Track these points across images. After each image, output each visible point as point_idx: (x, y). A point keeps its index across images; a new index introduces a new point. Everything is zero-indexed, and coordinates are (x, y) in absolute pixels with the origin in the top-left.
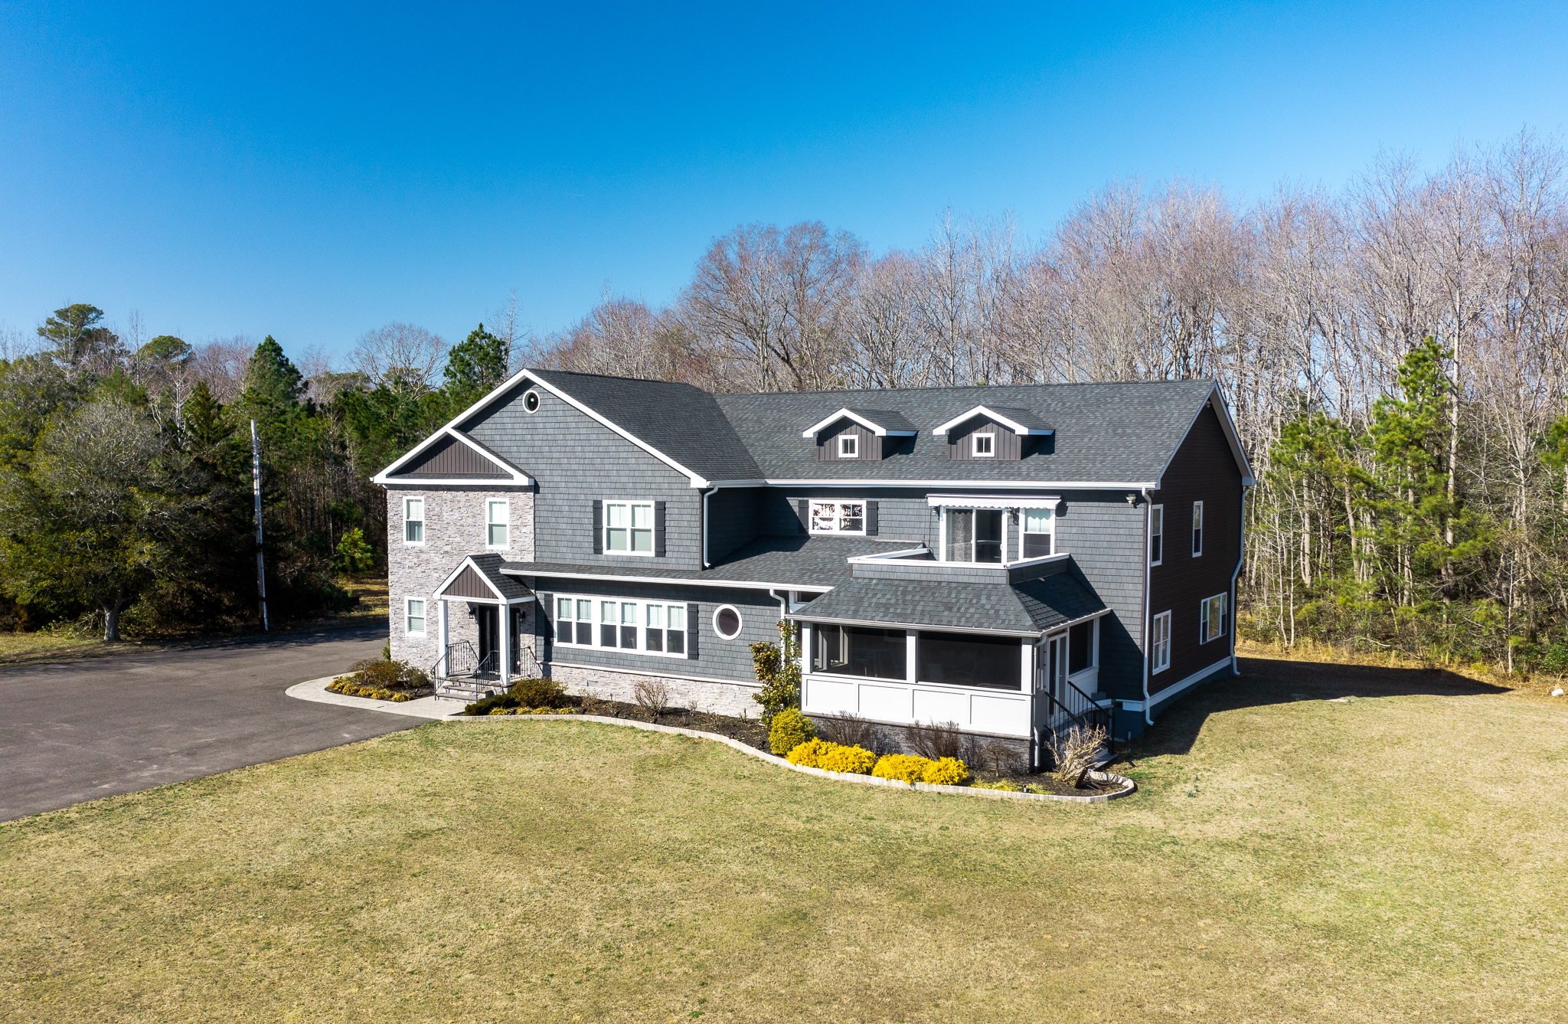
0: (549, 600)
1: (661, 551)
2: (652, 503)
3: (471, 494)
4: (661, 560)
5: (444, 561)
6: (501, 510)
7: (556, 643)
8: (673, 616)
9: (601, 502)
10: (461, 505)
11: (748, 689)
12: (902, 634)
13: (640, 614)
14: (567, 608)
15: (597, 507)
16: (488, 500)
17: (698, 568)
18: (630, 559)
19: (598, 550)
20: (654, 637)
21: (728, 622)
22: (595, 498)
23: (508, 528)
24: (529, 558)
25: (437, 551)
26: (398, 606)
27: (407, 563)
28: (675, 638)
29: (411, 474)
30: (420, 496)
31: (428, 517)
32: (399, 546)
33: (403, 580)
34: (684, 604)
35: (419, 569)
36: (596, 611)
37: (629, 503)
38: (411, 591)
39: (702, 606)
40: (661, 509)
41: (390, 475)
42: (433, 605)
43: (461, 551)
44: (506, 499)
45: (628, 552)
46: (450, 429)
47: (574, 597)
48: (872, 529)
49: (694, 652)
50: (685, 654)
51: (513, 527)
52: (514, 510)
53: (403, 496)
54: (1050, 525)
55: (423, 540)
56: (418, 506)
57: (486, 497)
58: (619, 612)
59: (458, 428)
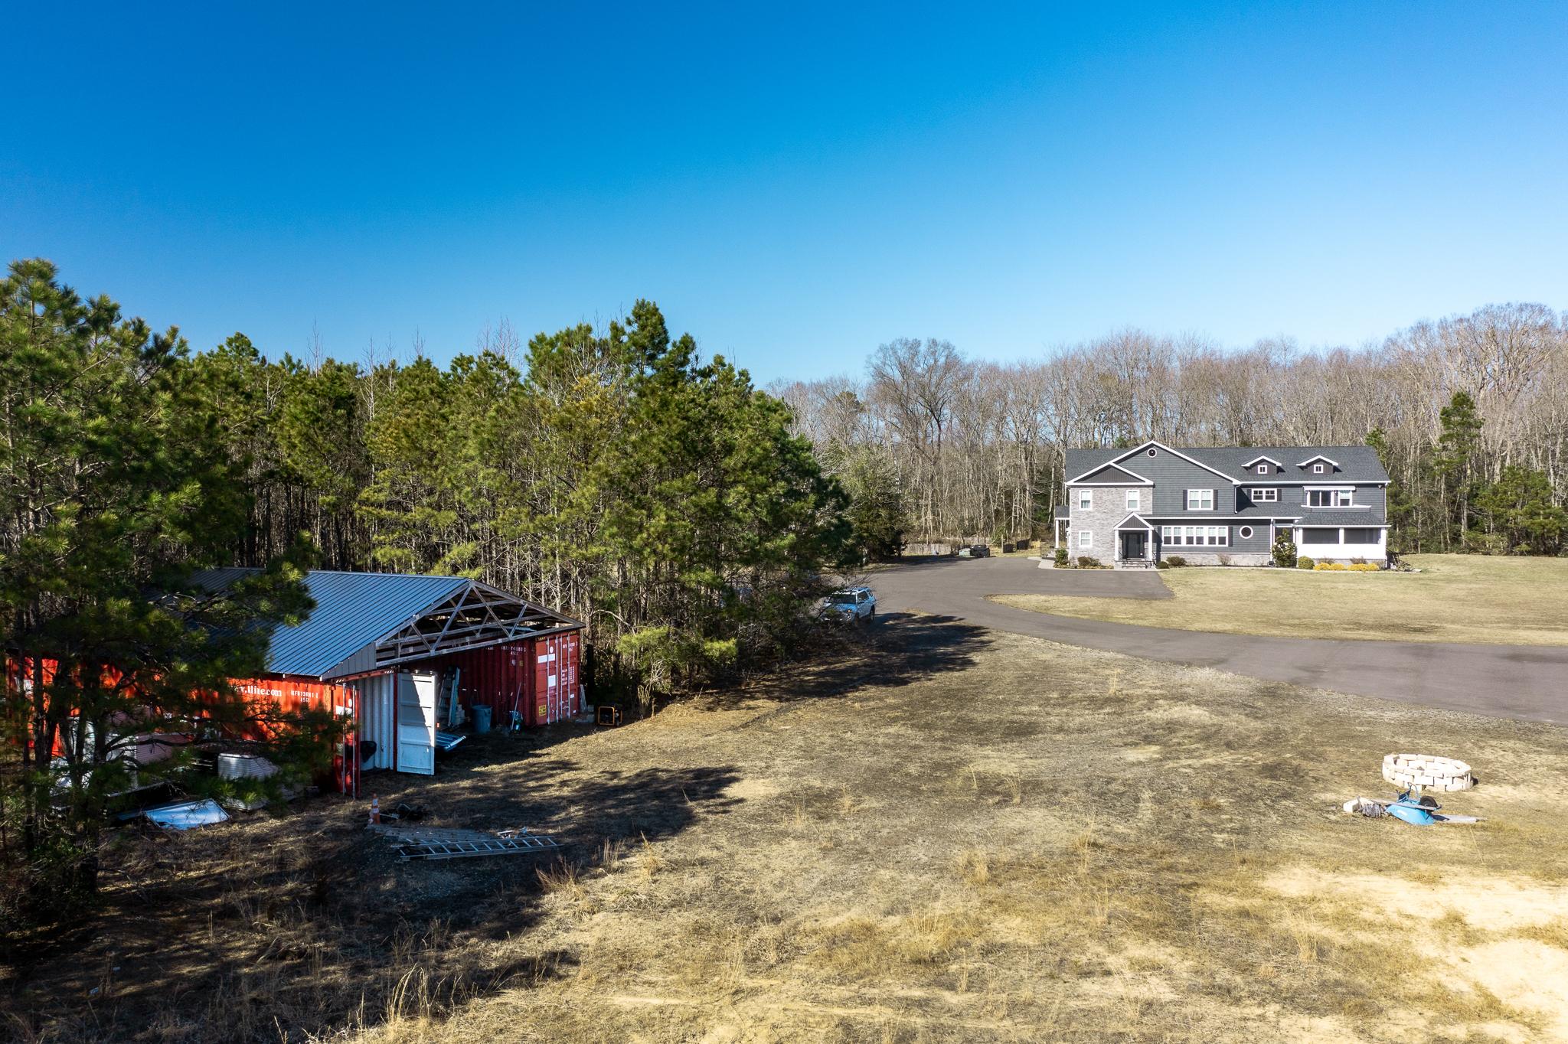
0: (1160, 529)
1: (1216, 508)
2: (1212, 491)
3: (1119, 489)
4: (1215, 511)
5: (1104, 516)
6: (1134, 495)
7: (1163, 545)
8: (1223, 531)
9: (1187, 490)
10: (1113, 493)
11: (1256, 554)
12: (1338, 529)
13: (1206, 532)
14: (1169, 531)
15: (1185, 493)
17: (1233, 513)
18: (1200, 511)
19: (1185, 508)
20: (1212, 540)
21: (1246, 532)
22: (1184, 489)
23: (1139, 502)
24: (1151, 513)
25: (1098, 511)
26: (1075, 535)
27: (1081, 517)
28: (1222, 540)
29: (1085, 481)
30: (1091, 490)
31: (1093, 498)
32: (1077, 510)
33: (1078, 525)
34: (1227, 527)
35: (1088, 519)
36: (1184, 531)
37: (1200, 491)
39: (1234, 527)
40: (1216, 493)
41: (1074, 482)
42: (1097, 534)
43: (1113, 511)
44: (1138, 490)
45: (1200, 509)
46: (1111, 463)
47: (1173, 527)
48: (1279, 499)
49: (1231, 544)
50: (1227, 545)
51: (1142, 501)
52: (1142, 494)
53: (1080, 490)
54: (1350, 496)
55: (1090, 508)
56: (1088, 494)
57: (1129, 490)
58: (1195, 531)
59: (1116, 463)
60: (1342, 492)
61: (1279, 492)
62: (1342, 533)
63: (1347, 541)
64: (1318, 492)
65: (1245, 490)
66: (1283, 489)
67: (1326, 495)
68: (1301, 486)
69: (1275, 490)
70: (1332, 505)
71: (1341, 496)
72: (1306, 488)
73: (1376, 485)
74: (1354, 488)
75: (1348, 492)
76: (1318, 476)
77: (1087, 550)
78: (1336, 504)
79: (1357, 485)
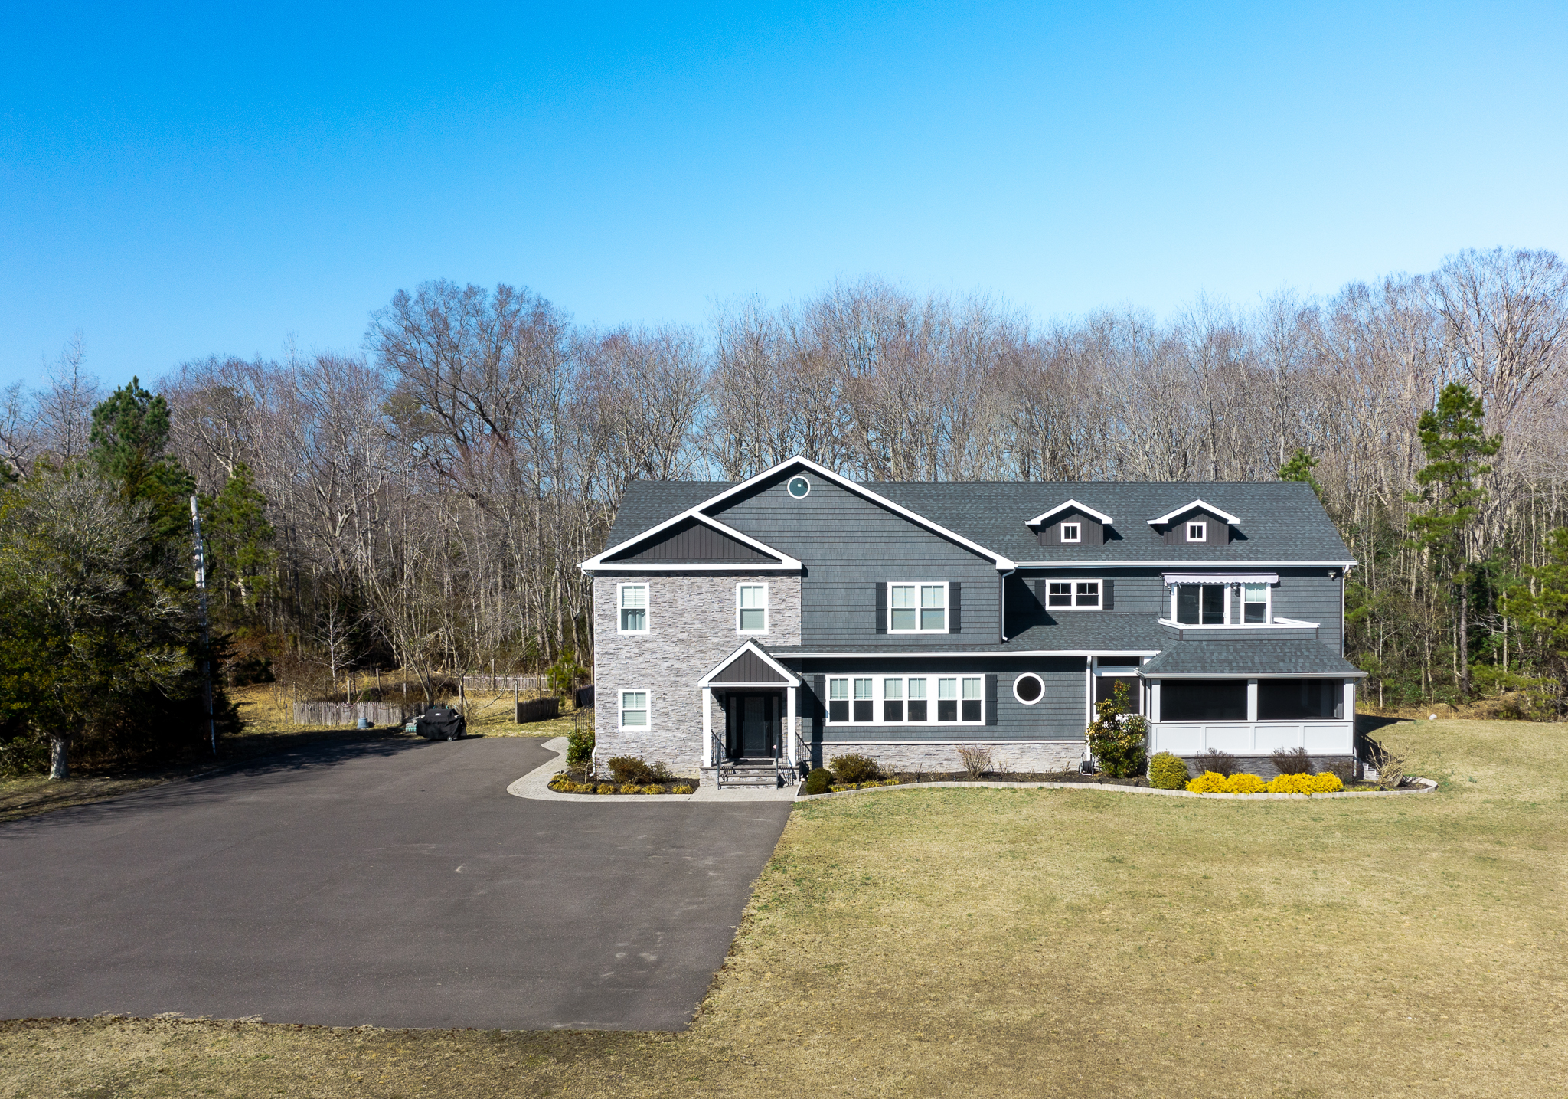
0: (821, 683)
1: (955, 627)
2: (946, 585)
3: (717, 580)
4: (955, 636)
5: (677, 649)
6: (756, 595)
7: (828, 723)
8: (971, 687)
9: (886, 584)
10: (703, 590)
11: (1052, 746)
12: (1243, 684)
13: (932, 688)
14: (842, 688)
15: (881, 590)
16: (739, 585)
17: (998, 642)
18: (918, 637)
19: (881, 628)
20: (947, 709)
21: (1029, 689)
22: (878, 580)
23: (766, 613)
24: (796, 641)
25: (666, 638)
26: (609, 700)
27: (624, 653)
28: (971, 710)
29: (631, 559)
30: (646, 583)
31: (653, 602)
32: (611, 636)
33: (616, 672)
34: (982, 676)
35: (641, 659)
36: (878, 688)
37: (918, 585)
38: (628, 684)
39: (1001, 676)
40: (955, 591)
41: (603, 561)
42: (662, 696)
43: (702, 638)
44: (765, 583)
45: (917, 630)
46: (695, 512)
47: (851, 677)
48: (1109, 603)
49: (992, 720)
50: (983, 722)
51: (774, 611)
52: (774, 594)
53: (620, 584)
54: (1265, 596)
55: (646, 629)
56: (639, 594)
57: (741, 583)
58: (905, 687)
59: (707, 512)
60: (1249, 586)
61: (1108, 587)
62: (1252, 690)
63: (1264, 713)
64: (1196, 587)
65: (1030, 583)
66: (1118, 581)
67: (1214, 595)
68: (1156, 572)
69: (1100, 582)
70: (1227, 624)
71: (1248, 596)
72: (1170, 578)
73: (1322, 572)
74: (1274, 578)
75: (1262, 586)
76: (1195, 551)
77: (638, 739)
78: (1235, 619)
79: (1282, 572)
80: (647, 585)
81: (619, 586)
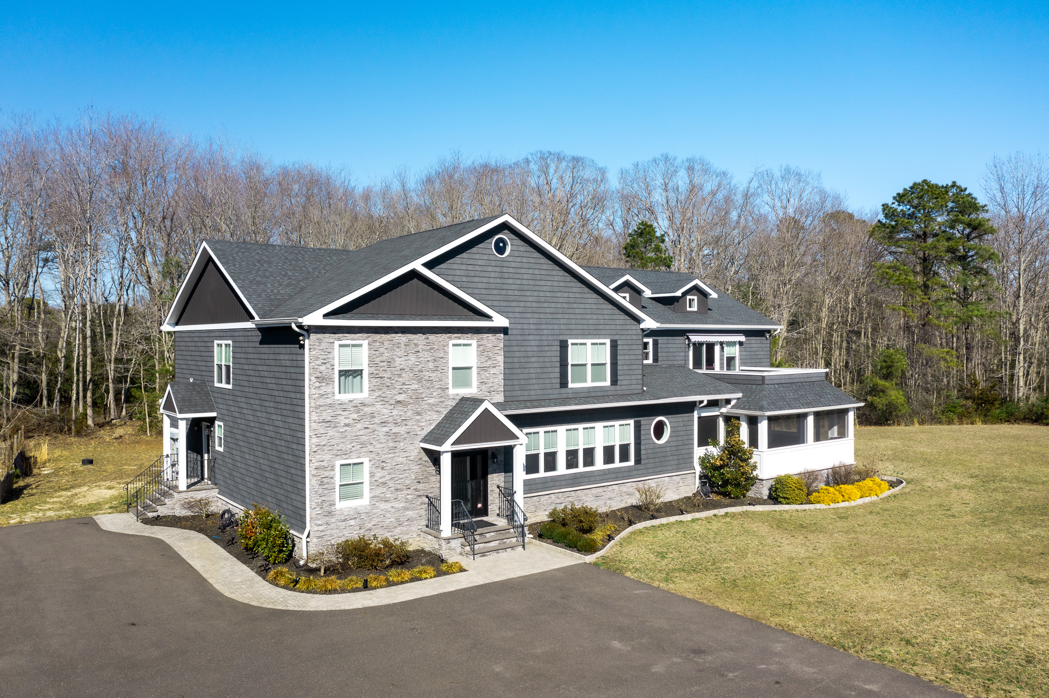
1: (614, 381)
2: (608, 342)
3: (432, 337)
4: (614, 388)
5: (395, 412)
6: (465, 353)
8: (626, 432)
9: (567, 341)
10: (419, 348)
11: (675, 478)
13: (599, 435)
14: (535, 441)
15: (564, 346)
16: (451, 342)
17: (641, 391)
18: (590, 390)
19: (564, 384)
20: (609, 453)
21: (659, 431)
22: (562, 338)
23: (474, 371)
24: (499, 398)
25: (383, 400)
26: (326, 474)
27: (342, 420)
28: (625, 452)
29: (348, 315)
30: (364, 341)
31: (372, 363)
32: (329, 401)
33: (333, 442)
34: (631, 422)
35: (359, 426)
36: (561, 438)
37: (589, 342)
38: (346, 454)
39: (644, 420)
40: (614, 345)
41: (326, 316)
42: (380, 465)
43: (419, 399)
44: (473, 341)
45: (589, 384)
46: (417, 265)
47: (541, 430)
48: (656, 359)
49: (638, 461)
50: (631, 463)
51: (481, 369)
52: (482, 352)
53: (337, 341)
54: (735, 351)
55: (363, 392)
56: (356, 353)
57: (454, 340)
58: (581, 436)
59: (430, 265)
60: (730, 343)
61: (656, 344)
62: (810, 420)
64: (702, 343)
66: (661, 340)
67: (709, 349)
68: (681, 332)
69: (650, 340)
71: (729, 351)
74: (742, 338)
76: (691, 317)
77: (357, 514)
78: (722, 368)
80: (365, 343)
81: (337, 343)
